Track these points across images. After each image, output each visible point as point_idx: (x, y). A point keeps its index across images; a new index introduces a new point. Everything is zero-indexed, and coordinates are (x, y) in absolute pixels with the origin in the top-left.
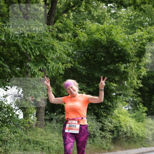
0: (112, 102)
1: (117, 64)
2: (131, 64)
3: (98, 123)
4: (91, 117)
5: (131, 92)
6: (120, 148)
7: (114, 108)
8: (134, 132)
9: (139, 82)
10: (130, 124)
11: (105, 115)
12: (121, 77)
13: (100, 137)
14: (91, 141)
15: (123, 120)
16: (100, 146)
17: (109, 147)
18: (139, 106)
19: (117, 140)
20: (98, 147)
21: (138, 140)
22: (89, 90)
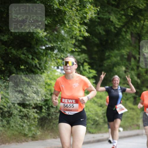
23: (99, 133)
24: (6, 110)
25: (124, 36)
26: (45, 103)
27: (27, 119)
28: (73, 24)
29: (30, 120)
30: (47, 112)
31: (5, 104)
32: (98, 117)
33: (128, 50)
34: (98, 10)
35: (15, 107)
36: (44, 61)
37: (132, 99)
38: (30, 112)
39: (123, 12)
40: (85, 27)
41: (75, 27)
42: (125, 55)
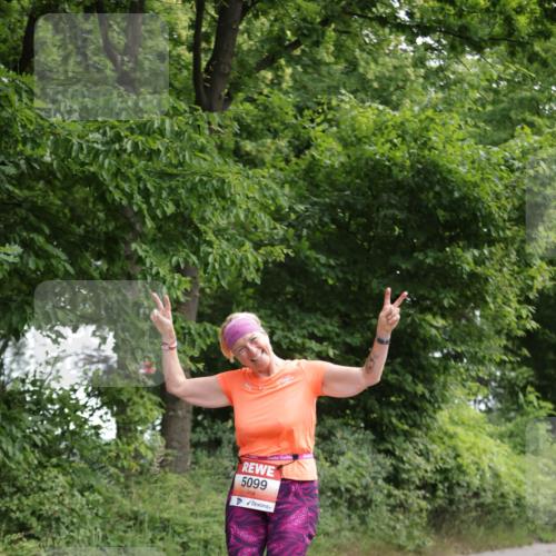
0: (428, 381)
1: (448, 249)
2: (498, 250)
3: (381, 457)
4: (356, 435)
5: (495, 347)
6: (456, 544)
7: (436, 405)
8: (506, 489)
9: (524, 313)
10: (491, 460)
11: (406, 427)
12: (462, 295)
13: (388, 505)
14: (356, 521)
15: (468, 445)
16: (388, 540)
17: (417, 542)
18: (525, 396)
19: (447, 516)
20: (379, 543)
21: (520, 517)
22: (348, 340)
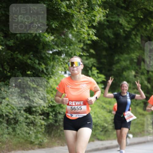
23: (107, 140)
24: (12, 116)
25: (134, 40)
26: (52, 109)
27: (34, 126)
28: (82, 27)
29: (37, 127)
30: (54, 118)
31: (11, 111)
32: (107, 123)
33: (138, 54)
34: (107, 12)
35: (21, 114)
36: (51, 66)
37: (142, 105)
38: (36, 119)
39: (132, 15)
40: (94, 30)
41: (84, 30)
42: (135, 59)
